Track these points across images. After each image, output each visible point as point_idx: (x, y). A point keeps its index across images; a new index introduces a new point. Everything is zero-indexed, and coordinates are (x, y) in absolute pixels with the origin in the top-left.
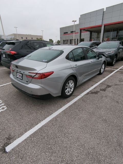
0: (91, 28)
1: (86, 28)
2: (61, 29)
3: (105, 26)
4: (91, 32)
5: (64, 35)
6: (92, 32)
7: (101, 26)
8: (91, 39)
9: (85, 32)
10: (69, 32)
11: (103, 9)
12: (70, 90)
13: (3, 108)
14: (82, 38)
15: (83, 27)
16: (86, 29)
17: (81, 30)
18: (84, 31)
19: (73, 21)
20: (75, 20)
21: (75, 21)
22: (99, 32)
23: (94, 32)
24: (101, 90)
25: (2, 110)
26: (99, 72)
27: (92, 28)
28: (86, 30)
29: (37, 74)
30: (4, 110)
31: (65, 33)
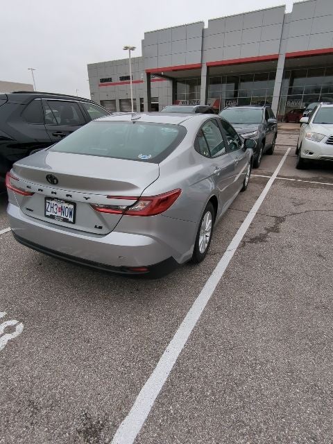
0: (174, 70)
1: (165, 70)
2: (92, 68)
3: (208, 67)
4: (175, 82)
5: (100, 85)
6: (177, 82)
7: (199, 68)
8: (176, 99)
9: (158, 80)
10: (116, 79)
11: (202, 23)
12: (205, 239)
13: (10, 329)
14: (152, 96)
15: (154, 65)
16: (162, 73)
17: (148, 74)
18: (156, 78)
19: (126, 48)
20: (131, 46)
21: (133, 49)
22: (194, 82)
23: (183, 82)
24: (268, 230)
25: (9, 337)
26: (241, 186)
28: (163, 76)
29: (139, 199)
30: (16, 334)
31: (103, 80)
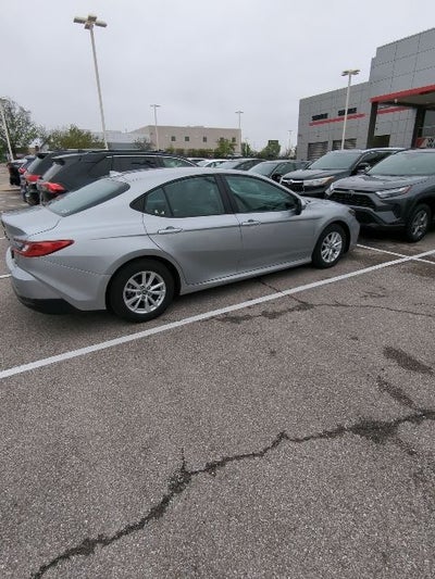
1: (397, 95)
2: (305, 104)
4: (421, 110)
5: (311, 125)
6: (424, 110)
8: (420, 135)
9: (392, 111)
10: (333, 115)
12: (146, 300)
14: (377, 133)
15: (384, 91)
16: (396, 100)
17: (375, 104)
19: (346, 73)
20: (353, 69)
21: (356, 72)
24: (265, 314)
27: (427, 92)
28: (399, 104)
29: (25, 243)
31: (315, 118)
